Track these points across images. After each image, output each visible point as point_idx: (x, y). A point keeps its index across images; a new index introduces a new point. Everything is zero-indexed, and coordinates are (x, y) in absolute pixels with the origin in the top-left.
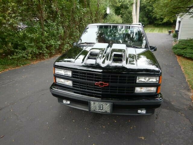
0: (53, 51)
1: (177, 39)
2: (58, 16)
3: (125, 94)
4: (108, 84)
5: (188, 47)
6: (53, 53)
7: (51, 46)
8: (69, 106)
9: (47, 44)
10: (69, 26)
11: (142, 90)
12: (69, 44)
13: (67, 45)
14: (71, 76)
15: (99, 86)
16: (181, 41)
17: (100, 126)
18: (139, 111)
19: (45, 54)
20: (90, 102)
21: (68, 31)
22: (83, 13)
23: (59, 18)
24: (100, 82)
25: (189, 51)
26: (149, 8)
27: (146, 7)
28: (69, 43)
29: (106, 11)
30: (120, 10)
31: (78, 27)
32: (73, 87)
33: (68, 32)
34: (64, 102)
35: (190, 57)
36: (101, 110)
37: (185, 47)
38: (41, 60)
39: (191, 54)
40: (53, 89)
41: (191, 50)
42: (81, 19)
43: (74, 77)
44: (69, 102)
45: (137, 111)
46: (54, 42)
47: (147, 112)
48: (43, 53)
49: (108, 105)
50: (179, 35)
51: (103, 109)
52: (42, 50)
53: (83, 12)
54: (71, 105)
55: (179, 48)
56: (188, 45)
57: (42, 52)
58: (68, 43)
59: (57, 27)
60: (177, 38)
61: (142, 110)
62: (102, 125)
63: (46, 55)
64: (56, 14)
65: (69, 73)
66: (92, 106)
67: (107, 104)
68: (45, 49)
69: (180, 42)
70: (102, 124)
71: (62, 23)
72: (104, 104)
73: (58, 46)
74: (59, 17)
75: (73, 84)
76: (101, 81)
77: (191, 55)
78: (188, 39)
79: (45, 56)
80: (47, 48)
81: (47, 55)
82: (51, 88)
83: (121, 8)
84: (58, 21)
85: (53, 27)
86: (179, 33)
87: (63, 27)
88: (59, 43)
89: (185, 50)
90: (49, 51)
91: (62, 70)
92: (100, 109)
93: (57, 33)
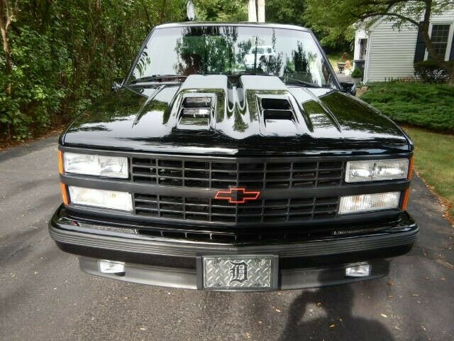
0: (45, 119)
1: (362, 80)
2: (52, 17)
3: (311, 221)
4: (259, 193)
5: (396, 98)
6: (45, 125)
7: (36, 103)
8: (123, 278)
9: (22, 97)
10: (86, 49)
11: (359, 204)
12: (91, 98)
13: (85, 101)
14: (126, 177)
15: (227, 201)
16: (371, 86)
17: (236, 335)
18: (350, 271)
19: (18, 127)
20: (202, 259)
21: (87, 61)
22: (125, 14)
23: (57, 23)
24: (232, 189)
25: (401, 106)
26: (285, 10)
27: (277, 9)
28: (91, 94)
29: (185, 12)
30: (217, 16)
31: (112, 50)
32: (137, 212)
33: (85, 65)
34: (105, 267)
35: (405, 119)
36: (241, 281)
37: (389, 96)
38: (6, 146)
39: (405, 112)
40: (62, 226)
41: (403, 103)
42: (120, 28)
43: (136, 179)
44: (119, 267)
45: (344, 271)
46: (44, 92)
47: (372, 272)
48: (12, 126)
49: (263, 262)
50: (366, 72)
51: (246, 278)
52: (8, 115)
53: (124, 9)
54: (132, 276)
55: (375, 100)
56: (395, 93)
57: (10, 122)
58: (88, 96)
59: (52, 48)
60: (360, 79)
61: (357, 267)
62: (242, 331)
63: (23, 132)
64: (47, 9)
65: (119, 168)
66: (208, 271)
67: (258, 260)
68: (18, 113)
69: (369, 87)
70: (240, 327)
71: (67, 36)
72: (248, 259)
73: (58, 103)
74: (56, 19)
75: (136, 204)
76: (234, 184)
77: (406, 114)
78: (387, 81)
79: (18, 133)
80: (24, 108)
81: (25, 129)
82: (53, 224)
83: (217, 12)
84: (53, 31)
85: (39, 48)
86: (366, 66)
87: (70, 48)
88: (60, 95)
89: (389, 103)
90: (29, 119)
91: (92, 157)
92: (236, 280)
93: (53, 65)
